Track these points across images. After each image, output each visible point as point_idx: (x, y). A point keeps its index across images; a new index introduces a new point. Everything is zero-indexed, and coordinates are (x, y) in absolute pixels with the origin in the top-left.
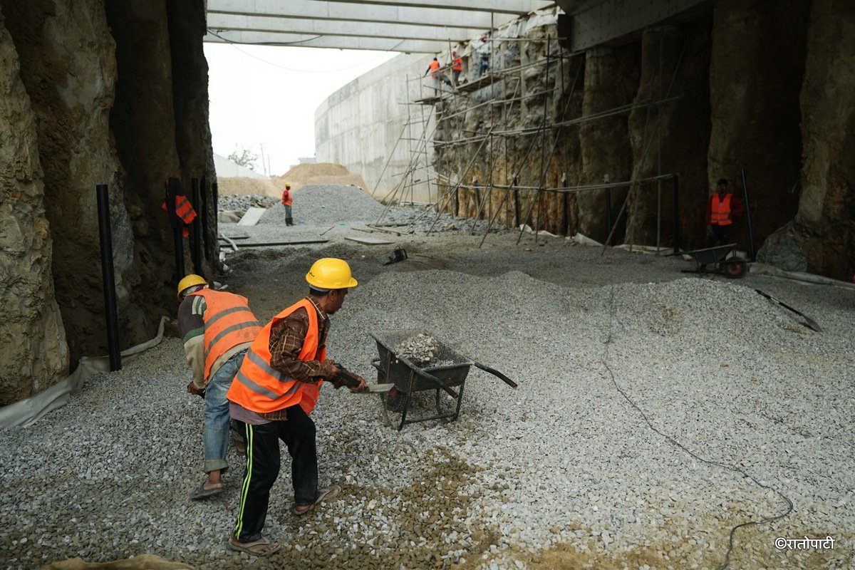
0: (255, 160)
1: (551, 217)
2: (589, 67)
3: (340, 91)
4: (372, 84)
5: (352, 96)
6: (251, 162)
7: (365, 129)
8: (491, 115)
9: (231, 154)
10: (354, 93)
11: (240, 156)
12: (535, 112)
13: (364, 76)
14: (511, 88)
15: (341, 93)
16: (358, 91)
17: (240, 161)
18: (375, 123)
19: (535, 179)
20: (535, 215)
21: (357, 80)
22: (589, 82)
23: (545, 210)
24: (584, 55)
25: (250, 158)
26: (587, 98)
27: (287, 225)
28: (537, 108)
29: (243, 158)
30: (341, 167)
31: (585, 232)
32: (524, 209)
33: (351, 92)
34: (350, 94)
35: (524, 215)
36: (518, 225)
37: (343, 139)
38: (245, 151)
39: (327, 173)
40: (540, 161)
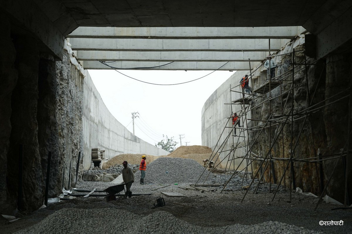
0: (175, 145)
1: (314, 182)
2: (328, 70)
3: (209, 99)
4: (223, 93)
5: (214, 102)
6: (172, 147)
7: (220, 122)
8: (277, 109)
9: (160, 141)
10: (215, 100)
11: (165, 142)
12: (300, 104)
13: (219, 88)
14: (287, 89)
15: (210, 100)
16: (217, 98)
17: (165, 146)
18: (224, 119)
19: (303, 154)
20: (304, 181)
21: (216, 92)
22: (328, 80)
23: (310, 177)
24: (325, 61)
25: (171, 144)
26: (327, 92)
27: (141, 184)
28: (301, 102)
29: (167, 144)
30: (208, 148)
31: (329, 193)
32: (298, 176)
33: (214, 99)
34: (213, 100)
35: (298, 181)
36: (295, 189)
37: (210, 130)
38: (169, 140)
39: (196, 152)
40: (305, 140)
